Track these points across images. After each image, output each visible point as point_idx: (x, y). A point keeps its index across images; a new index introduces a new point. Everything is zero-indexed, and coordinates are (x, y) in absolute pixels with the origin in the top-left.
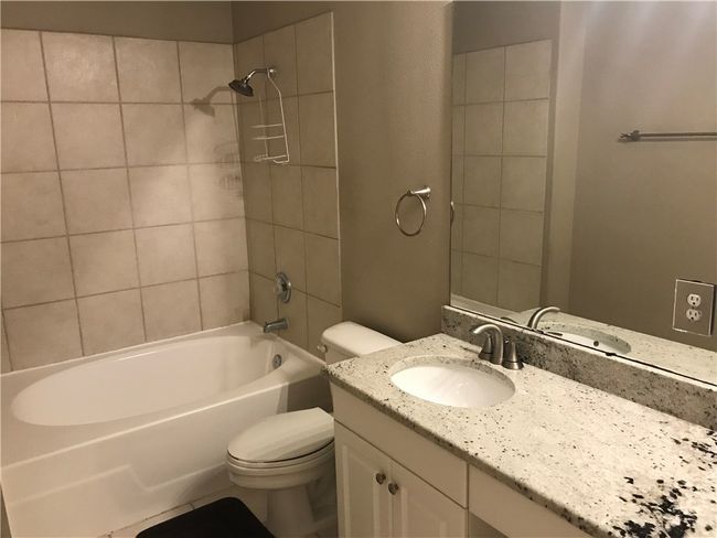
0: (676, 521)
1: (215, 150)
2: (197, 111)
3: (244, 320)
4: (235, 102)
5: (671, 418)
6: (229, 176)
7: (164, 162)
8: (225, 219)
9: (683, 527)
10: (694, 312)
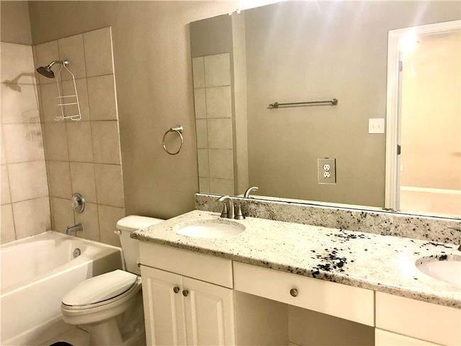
0: (338, 261)
1: (22, 115)
2: (8, 88)
3: (47, 230)
4: (35, 83)
5: (322, 228)
6: (33, 133)
8: (31, 161)
9: (342, 263)
10: (327, 173)
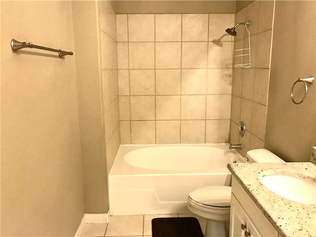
1: (221, 63)
2: (215, 45)
3: (226, 143)
4: (233, 40)
6: (226, 75)
7: (197, 67)
8: (222, 94)
